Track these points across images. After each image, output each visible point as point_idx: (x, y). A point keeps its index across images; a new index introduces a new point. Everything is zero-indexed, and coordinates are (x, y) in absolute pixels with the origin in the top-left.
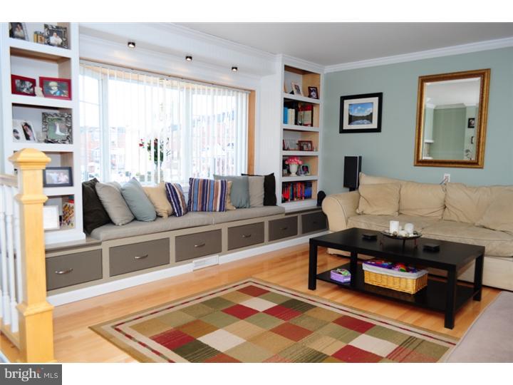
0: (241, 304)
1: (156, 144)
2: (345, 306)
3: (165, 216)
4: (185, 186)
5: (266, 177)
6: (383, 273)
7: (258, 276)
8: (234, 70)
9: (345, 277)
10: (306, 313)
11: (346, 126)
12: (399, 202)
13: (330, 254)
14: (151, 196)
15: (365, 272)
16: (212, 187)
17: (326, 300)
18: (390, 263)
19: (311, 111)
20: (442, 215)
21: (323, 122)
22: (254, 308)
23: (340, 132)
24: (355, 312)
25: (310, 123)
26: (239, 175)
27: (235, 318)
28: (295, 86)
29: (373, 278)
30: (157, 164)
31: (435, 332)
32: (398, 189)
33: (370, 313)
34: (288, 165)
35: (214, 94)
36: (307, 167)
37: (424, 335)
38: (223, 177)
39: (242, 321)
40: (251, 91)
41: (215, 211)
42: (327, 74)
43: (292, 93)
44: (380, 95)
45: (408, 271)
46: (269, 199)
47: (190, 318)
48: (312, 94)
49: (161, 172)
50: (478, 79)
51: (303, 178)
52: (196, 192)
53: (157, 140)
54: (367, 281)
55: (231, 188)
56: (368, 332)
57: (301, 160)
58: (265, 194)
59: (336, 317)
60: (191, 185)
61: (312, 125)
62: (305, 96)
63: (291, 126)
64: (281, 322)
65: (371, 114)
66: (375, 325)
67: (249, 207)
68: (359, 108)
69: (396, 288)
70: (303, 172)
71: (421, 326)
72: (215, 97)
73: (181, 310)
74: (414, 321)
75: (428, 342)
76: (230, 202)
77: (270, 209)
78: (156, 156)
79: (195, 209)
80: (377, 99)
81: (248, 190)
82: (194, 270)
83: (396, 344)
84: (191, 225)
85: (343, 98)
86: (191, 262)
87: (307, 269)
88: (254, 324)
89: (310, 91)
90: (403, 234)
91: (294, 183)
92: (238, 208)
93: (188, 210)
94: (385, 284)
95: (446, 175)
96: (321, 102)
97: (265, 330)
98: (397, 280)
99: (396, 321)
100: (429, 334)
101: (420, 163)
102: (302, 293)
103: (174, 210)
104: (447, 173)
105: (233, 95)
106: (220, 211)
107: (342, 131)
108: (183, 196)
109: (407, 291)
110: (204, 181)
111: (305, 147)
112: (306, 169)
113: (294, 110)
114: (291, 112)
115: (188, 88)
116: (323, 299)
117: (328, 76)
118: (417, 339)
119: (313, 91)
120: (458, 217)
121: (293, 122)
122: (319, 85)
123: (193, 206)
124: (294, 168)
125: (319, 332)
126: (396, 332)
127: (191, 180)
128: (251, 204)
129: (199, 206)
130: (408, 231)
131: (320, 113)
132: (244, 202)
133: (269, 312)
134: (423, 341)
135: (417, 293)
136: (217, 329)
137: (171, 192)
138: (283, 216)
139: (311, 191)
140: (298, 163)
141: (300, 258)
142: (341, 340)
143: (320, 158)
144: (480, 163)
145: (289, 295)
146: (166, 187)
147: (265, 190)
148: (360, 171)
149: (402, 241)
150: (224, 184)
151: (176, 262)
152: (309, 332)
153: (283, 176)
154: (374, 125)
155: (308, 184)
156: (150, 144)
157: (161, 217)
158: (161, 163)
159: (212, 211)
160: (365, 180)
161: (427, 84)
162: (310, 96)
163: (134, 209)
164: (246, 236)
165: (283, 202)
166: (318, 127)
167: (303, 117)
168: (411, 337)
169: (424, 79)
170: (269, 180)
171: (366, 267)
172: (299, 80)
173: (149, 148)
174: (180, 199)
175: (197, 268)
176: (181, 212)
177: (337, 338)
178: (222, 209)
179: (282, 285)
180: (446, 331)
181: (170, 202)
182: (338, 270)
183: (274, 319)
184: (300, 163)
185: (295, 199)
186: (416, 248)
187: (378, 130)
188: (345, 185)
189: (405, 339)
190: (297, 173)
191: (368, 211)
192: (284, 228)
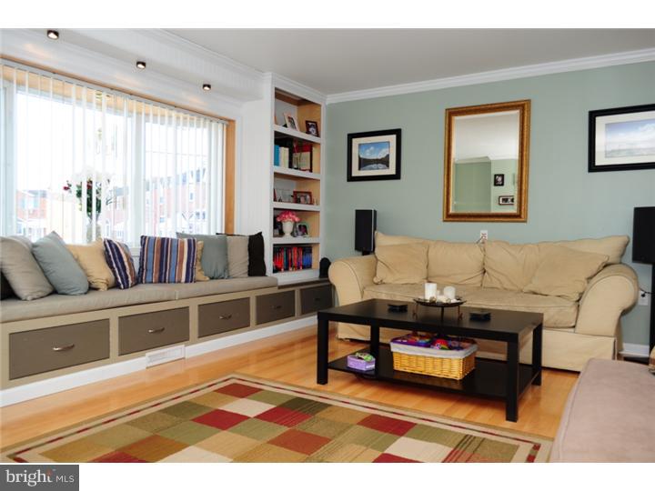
0: (221, 408)
1: (90, 188)
2: (371, 402)
3: (103, 287)
4: (134, 248)
5: (250, 237)
6: (419, 354)
7: (244, 371)
8: (206, 88)
9: (366, 363)
10: (317, 415)
11: (356, 173)
12: (427, 267)
13: (341, 339)
14: (81, 258)
15: (395, 355)
16: (174, 249)
17: (344, 396)
18: (427, 340)
19: (308, 153)
20: (482, 281)
21: (325, 167)
22: (240, 413)
23: (348, 180)
24: (386, 409)
25: (309, 168)
26: (213, 233)
27: (214, 429)
28: (289, 118)
29: (406, 362)
30: (91, 216)
31: (495, 428)
32: (426, 250)
33: (407, 409)
34: (281, 223)
35: (178, 124)
36: (305, 227)
37: (484, 432)
38: (190, 235)
39: (225, 432)
40: (229, 121)
41: (179, 282)
42: (331, 104)
43: (285, 126)
44: (398, 132)
45: (451, 348)
46: (256, 267)
47: (142, 434)
48: (311, 130)
49: (98, 228)
50: (516, 113)
51: (300, 240)
52: (150, 254)
53: (91, 182)
54: (397, 366)
55: (202, 250)
56: (408, 433)
57: (297, 216)
58: (250, 260)
59: (362, 418)
60: (143, 245)
61: (311, 171)
62: (301, 131)
63: (284, 169)
64: (284, 429)
65: (388, 156)
66: (416, 424)
67: (229, 277)
68: (372, 148)
69: (436, 372)
70: (300, 233)
71: (477, 421)
72: (180, 127)
73: (127, 423)
74: (466, 414)
75: (491, 441)
76: (199, 271)
77: (257, 280)
78: (89, 205)
79: (149, 279)
80: (394, 137)
81: (227, 255)
82: (147, 368)
83: (450, 446)
84: (144, 300)
85: (351, 137)
86: (144, 355)
87: (315, 357)
88: (243, 435)
89: (308, 127)
90: (442, 299)
91: (289, 247)
92: (212, 278)
93: (138, 280)
94: (422, 369)
95: (482, 232)
96: (321, 140)
97: (260, 443)
98: (438, 362)
99: (443, 416)
100: (490, 431)
101: (450, 217)
102: (309, 389)
103: (116, 278)
104: (484, 230)
105: (204, 127)
106: (186, 282)
107: (351, 179)
108: (132, 260)
109: (451, 376)
110: (163, 239)
111: (302, 199)
112: (303, 229)
113: (287, 149)
114: (284, 152)
115: (139, 113)
116: (340, 395)
117: (332, 107)
118: (475, 437)
119: (311, 126)
120: (501, 283)
121: (287, 165)
122: (320, 120)
123: (147, 276)
124: (288, 226)
125: (340, 438)
126: (446, 431)
127: (143, 238)
128: (231, 273)
129: (156, 276)
130: (448, 296)
131: (321, 155)
132: (220, 270)
133: (264, 417)
134: (484, 439)
135: (464, 378)
136: (185, 446)
137: (112, 253)
138: (275, 290)
139: (311, 259)
140: (294, 220)
141: (300, 346)
142: (373, 447)
143: (321, 214)
144: (523, 216)
145: (290, 393)
146: (105, 245)
147: (250, 255)
148: (375, 229)
149: (440, 309)
150: (192, 244)
151: (120, 355)
152: (327, 441)
153: (275, 236)
154: (392, 171)
155: (306, 249)
156: (80, 187)
157: (96, 289)
158: (97, 216)
159: (175, 282)
160: (381, 240)
161: (456, 119)
162: (308, 132)
163: (53, 277)
164: (224, 318)
165: (275, 271)
166: (319, 173)
167: (299, 159)
168: (467, 436)
169: (452, 113)
170: (256, 242)
171: (395, 348)
172: (293, 111)
173: (79, 194)
174: (126, 264)
175: (151, 364)
176: (128, 282)
177: (367, 446)
178: (190, 278)
179: (281, 380)
180: (509, 424)
181: (112, 267)
182: (357, 354)
183: (272, 425)
184: (297, 219)
185: (291, 269)
186: (460, 317)
187: (397, 176)
188: (357, 248)
189: (459, 440)
190: (292, 234)
191: (389, 279)
192: (277, 307)
